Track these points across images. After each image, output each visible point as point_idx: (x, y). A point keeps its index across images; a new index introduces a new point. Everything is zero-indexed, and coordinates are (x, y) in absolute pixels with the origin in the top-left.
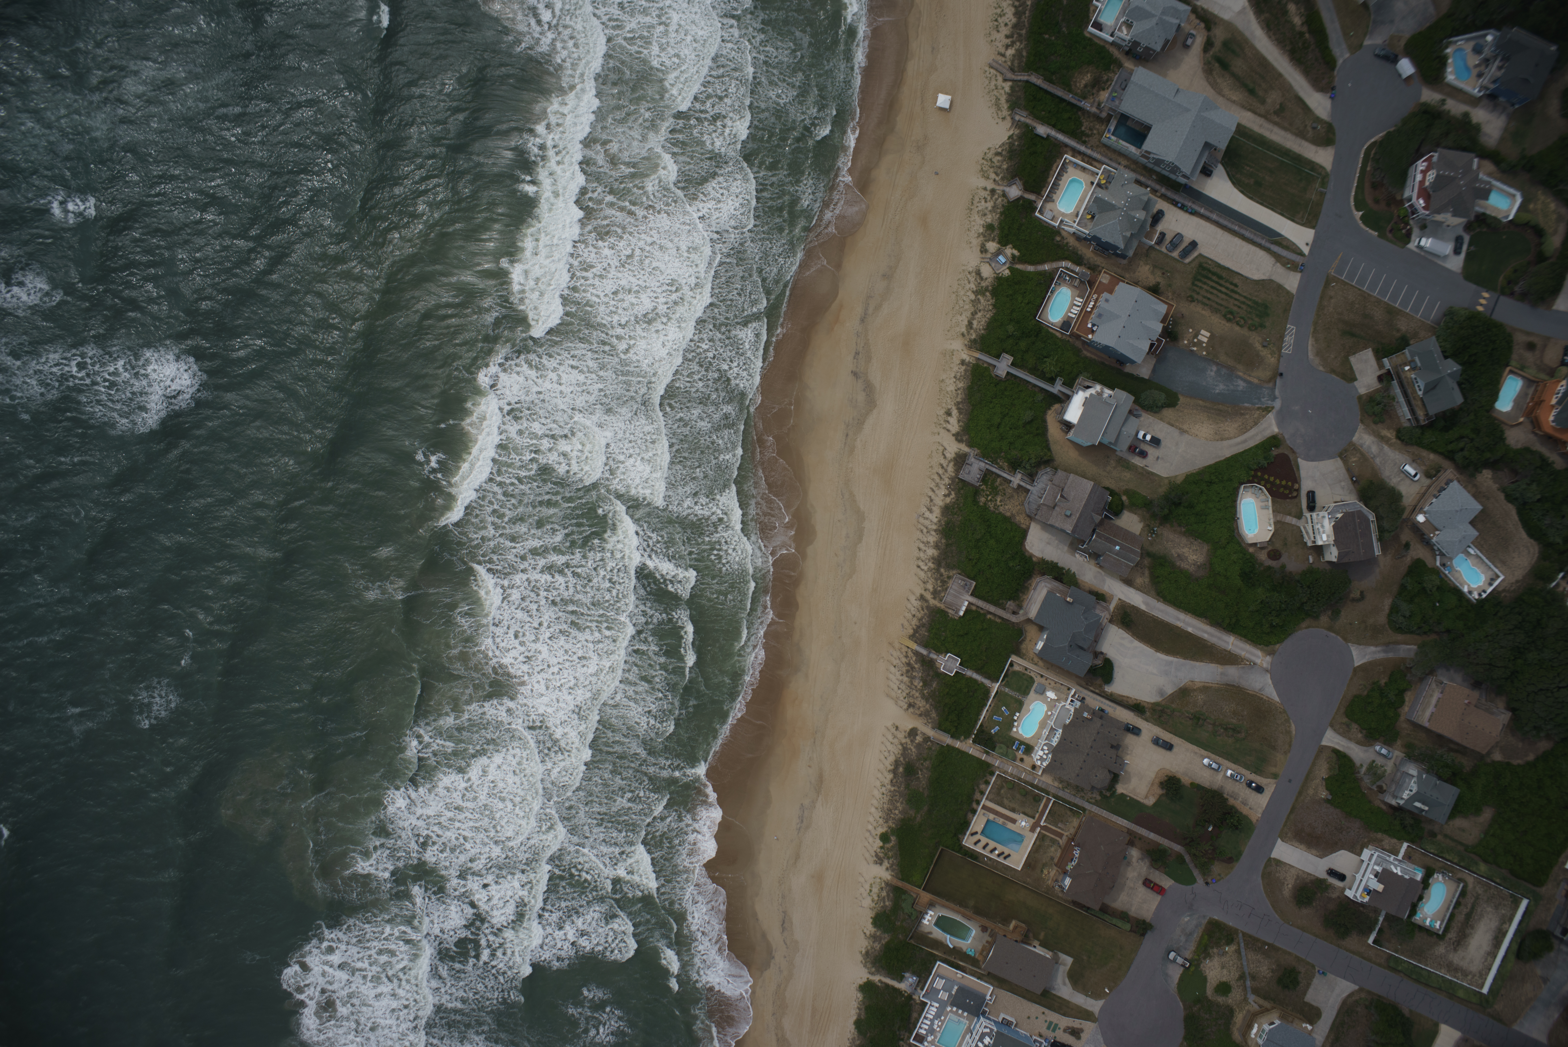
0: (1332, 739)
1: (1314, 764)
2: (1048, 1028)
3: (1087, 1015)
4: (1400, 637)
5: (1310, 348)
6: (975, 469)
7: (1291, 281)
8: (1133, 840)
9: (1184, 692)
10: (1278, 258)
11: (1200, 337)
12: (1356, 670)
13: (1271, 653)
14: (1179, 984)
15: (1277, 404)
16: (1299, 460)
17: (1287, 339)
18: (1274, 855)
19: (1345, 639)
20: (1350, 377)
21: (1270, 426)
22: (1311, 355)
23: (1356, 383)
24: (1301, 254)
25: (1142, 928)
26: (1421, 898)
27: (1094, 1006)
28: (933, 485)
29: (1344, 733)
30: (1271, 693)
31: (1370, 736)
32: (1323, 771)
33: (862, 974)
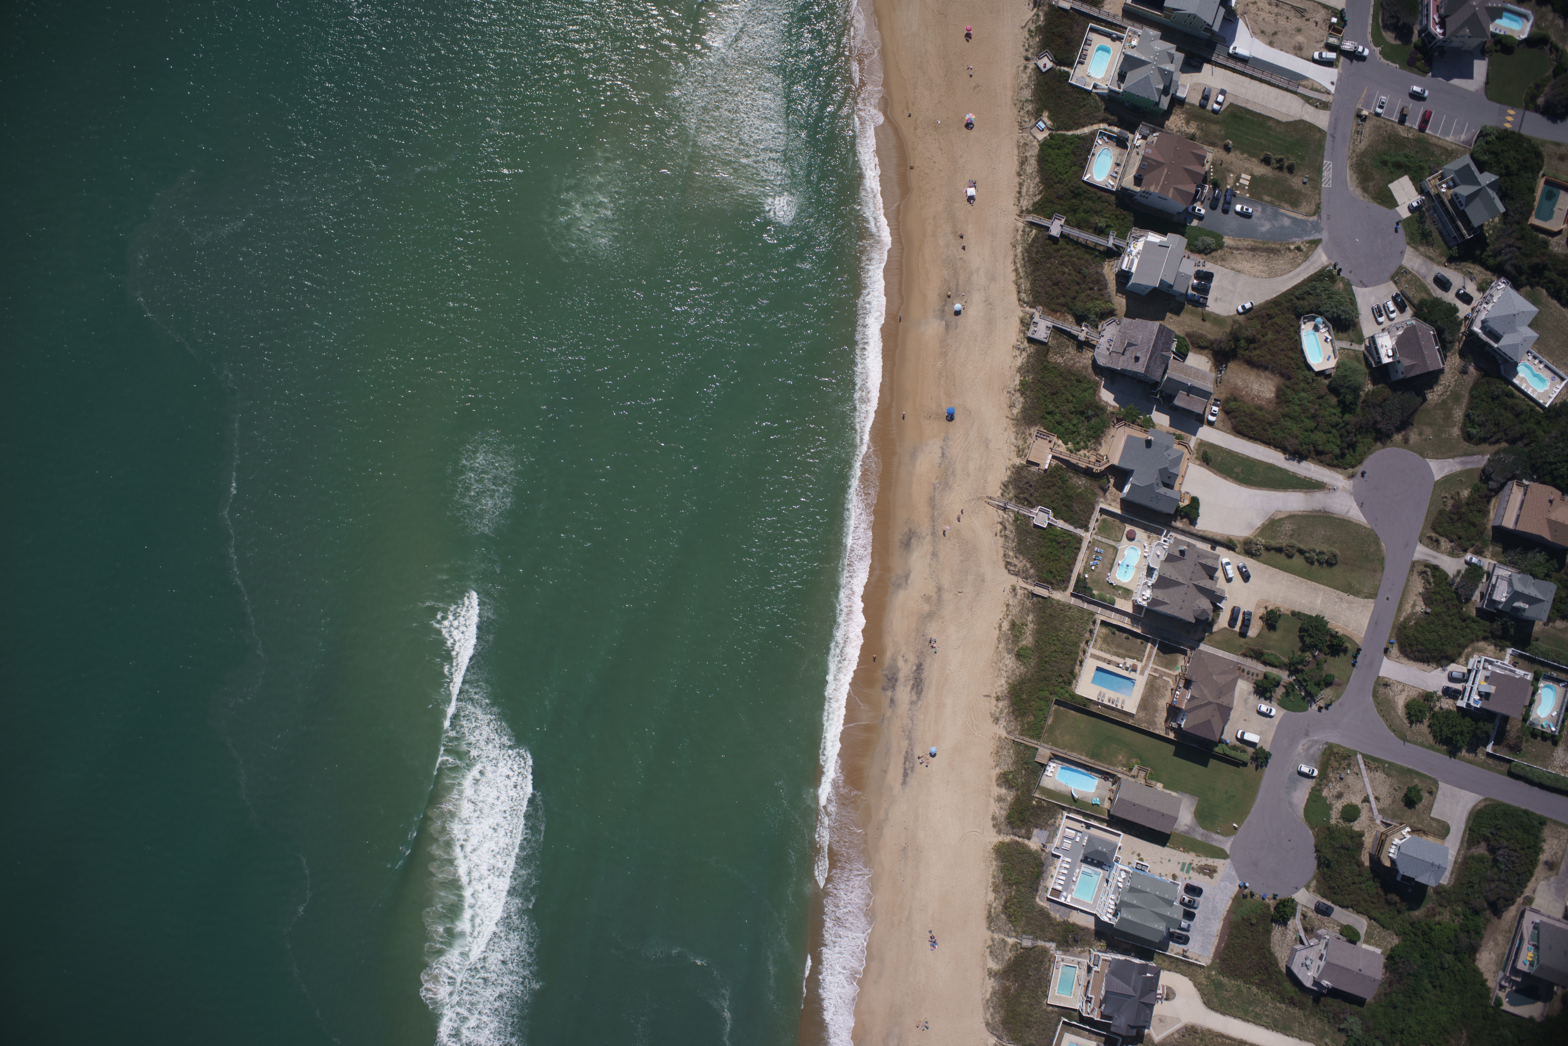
0: (1422, 553)
1: (1408, 580)
2: (1182, 870)
3: (1221, 854)
4: (1473, 448)
5: (1348, 179)
6: (1042, 328)
7: (1321, 119)
8: (1241, 671)
10: (1305, 99)
11: (1241, 181)
12: (1437, 484)
13: (1351, 476)
14: (1305, 812)
15: (1324, 235)
16: (1354, 287)
17: (1325, 174)
18: (1382, 673)
19: (1421, 455)
20: (1390, 202)
21: (1320, 258)
22: (1350, 186)
23: (1397, 208)
24: (1328, 93)
25: (1261, 758)
26: (1532, 702)
27: (1227, 844)
29: (1434, 546)
30: (1356, 514)
31: (1460, 547)
32: (1418, 586)
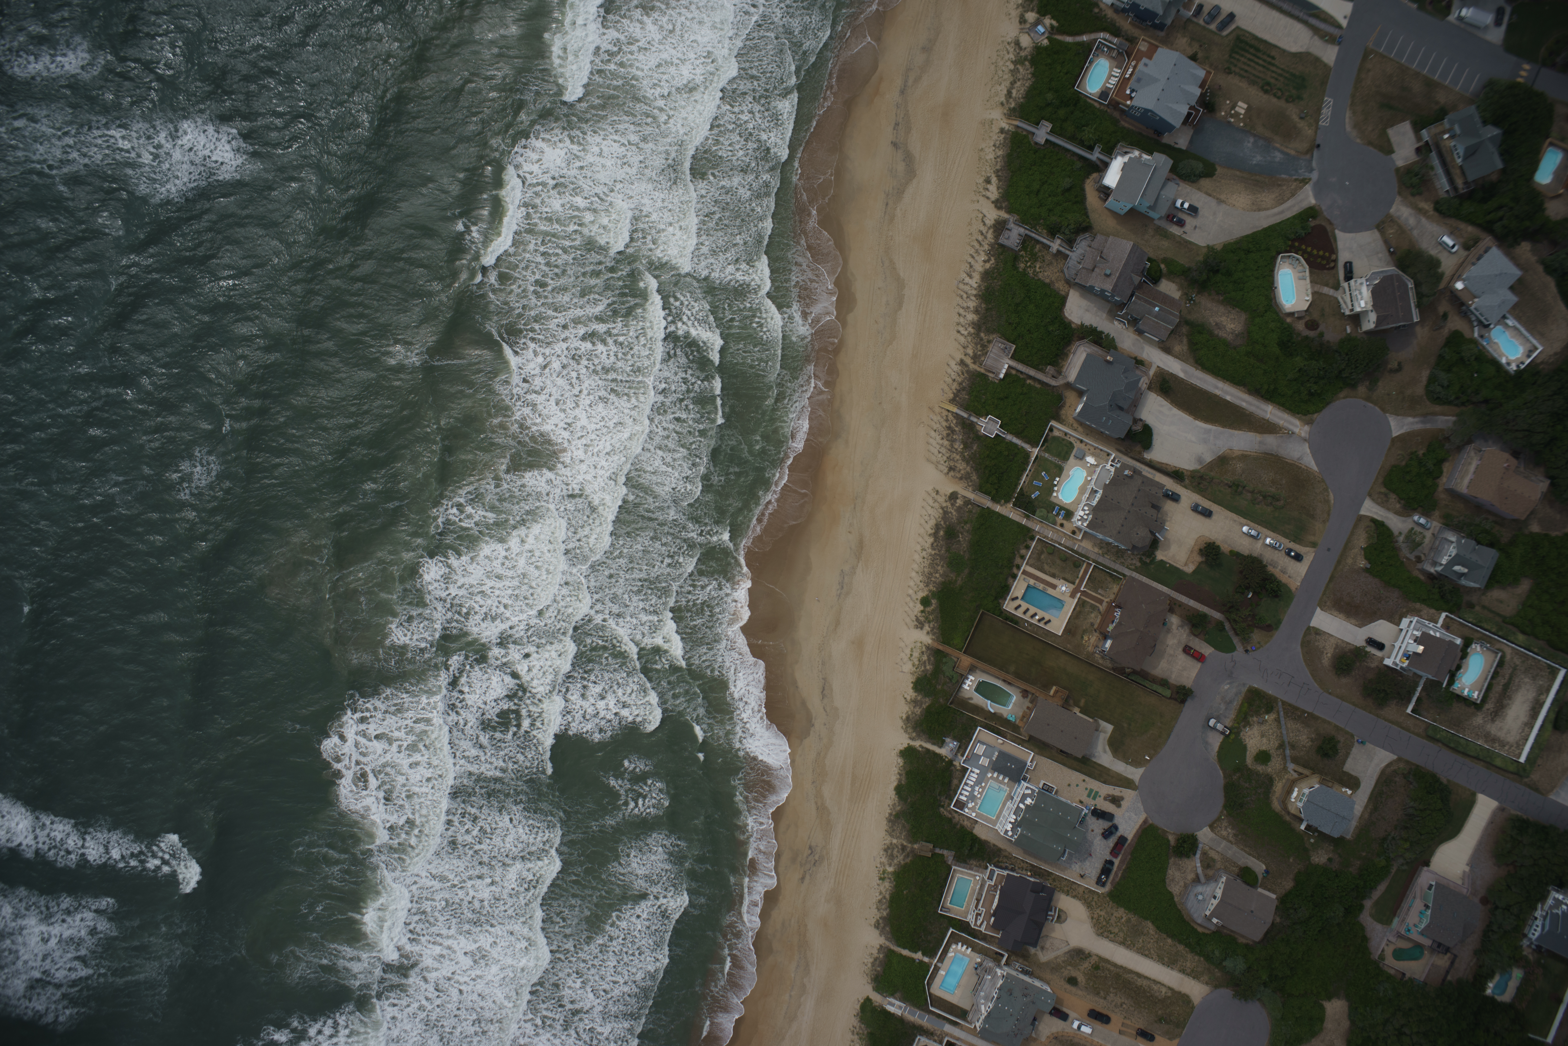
0: (1370, 509)
1: (1352, 533)
2: (1089, 796)
3: (1127, 783)
4: (1438, 408)
5: (1347, 120)
6: (1014, 235)
7: (1329, 54)
8: (1173, 607)
9: (1222, 461)
10: (1316, 30)
11: (1237, 109)
12: (1394, 440)
13: (1310, 422)
14: (1218, 752)
15: (1315, 176)
16: (1337, 232)
17: (1324, 111)
18: (1314, 623)
19: (1383, 410)
20: (1387, 149)
21: (1307, 197)
22: (1348, 128)
23: (1393, 156)
24: (1339, 26)
25: (1182, 695)
26: (1459, 668)
27: (1135, 773)
28: (972, 251)
29: (1383, 503)
30: (1310, 462)
31: (1409, 506)
32: (1361, 540)
33: (902, 740)
